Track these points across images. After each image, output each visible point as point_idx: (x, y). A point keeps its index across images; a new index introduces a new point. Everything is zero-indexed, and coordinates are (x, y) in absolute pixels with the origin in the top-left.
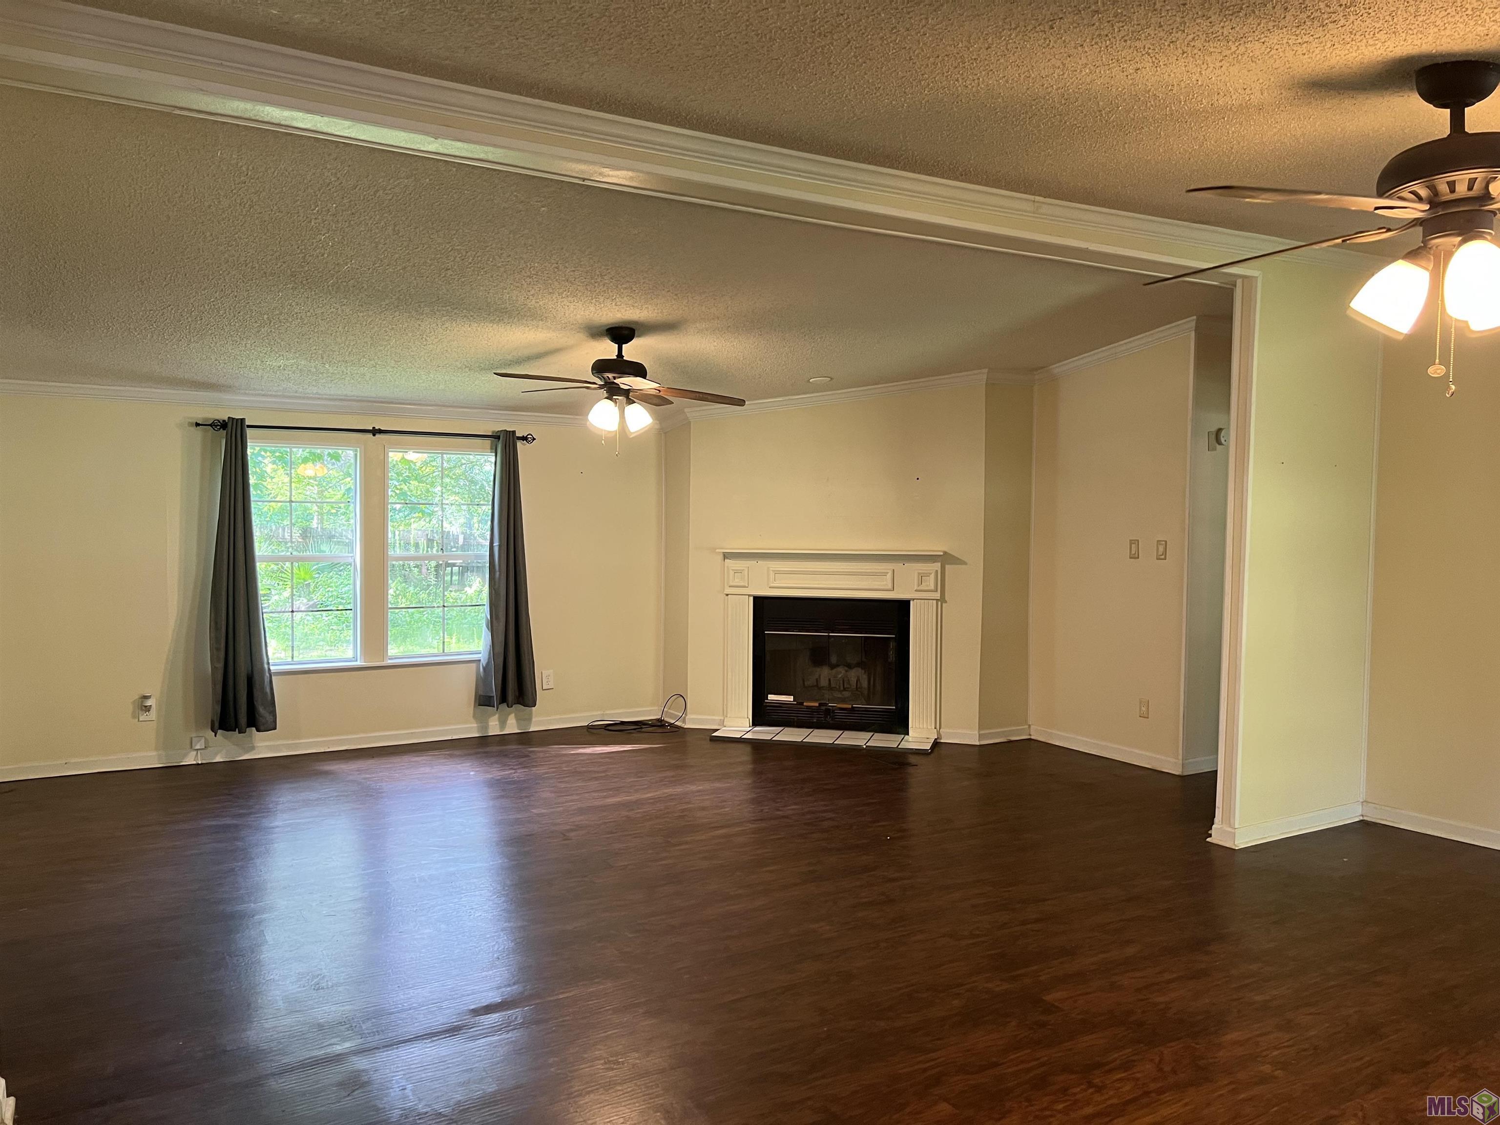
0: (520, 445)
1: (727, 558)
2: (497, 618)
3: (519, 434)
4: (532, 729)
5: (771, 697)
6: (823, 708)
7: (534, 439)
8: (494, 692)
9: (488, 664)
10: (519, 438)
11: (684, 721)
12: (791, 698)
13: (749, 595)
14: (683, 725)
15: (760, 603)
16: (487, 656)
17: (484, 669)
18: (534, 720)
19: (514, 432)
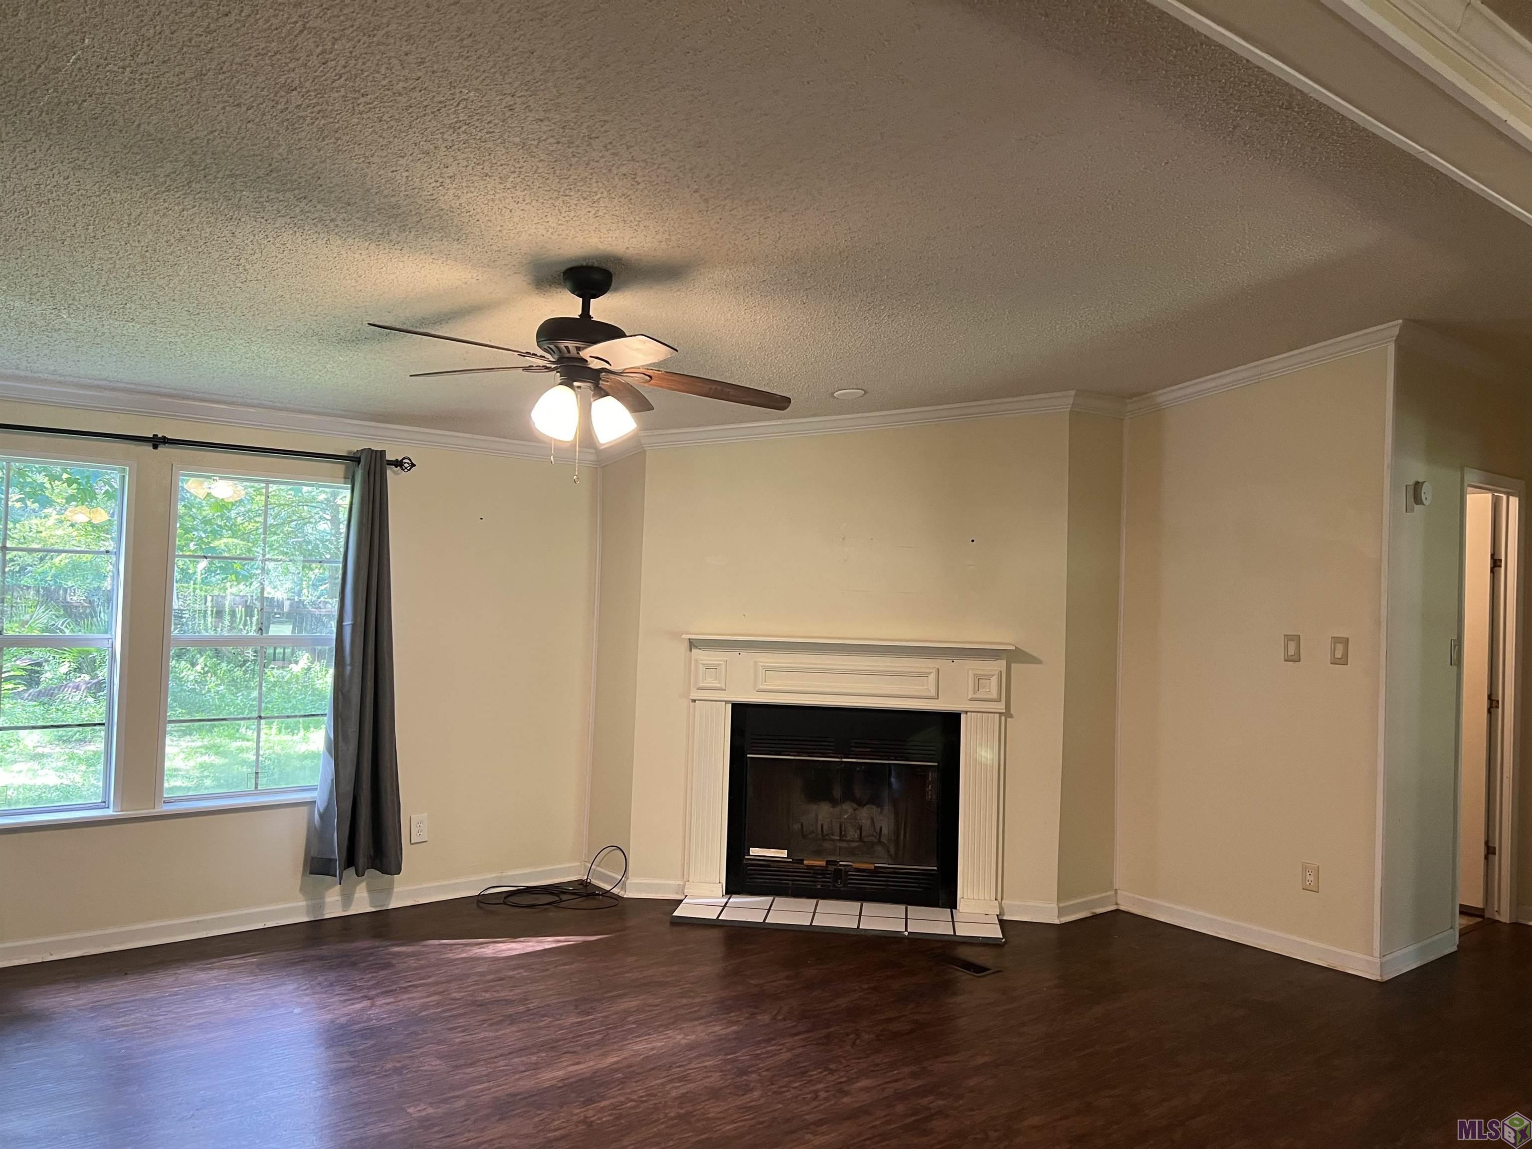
0: (391, 474)
1: (696, 647)
2: (346, 738)
3: (389, 457)
4: (392, 906)
5: (755, 851)
6: (831, 868)
7: (413, 465)
8: (336, 853)
9: (327, 808)
10: (390, 463)
11: (624, 888)
12: (784, 854)
13: (727, 702)
14: (622, 894)
15: (740, 711)
16: (326, 797)
17: (322, 816)
18: (395, 890)
19: (383, 453)
